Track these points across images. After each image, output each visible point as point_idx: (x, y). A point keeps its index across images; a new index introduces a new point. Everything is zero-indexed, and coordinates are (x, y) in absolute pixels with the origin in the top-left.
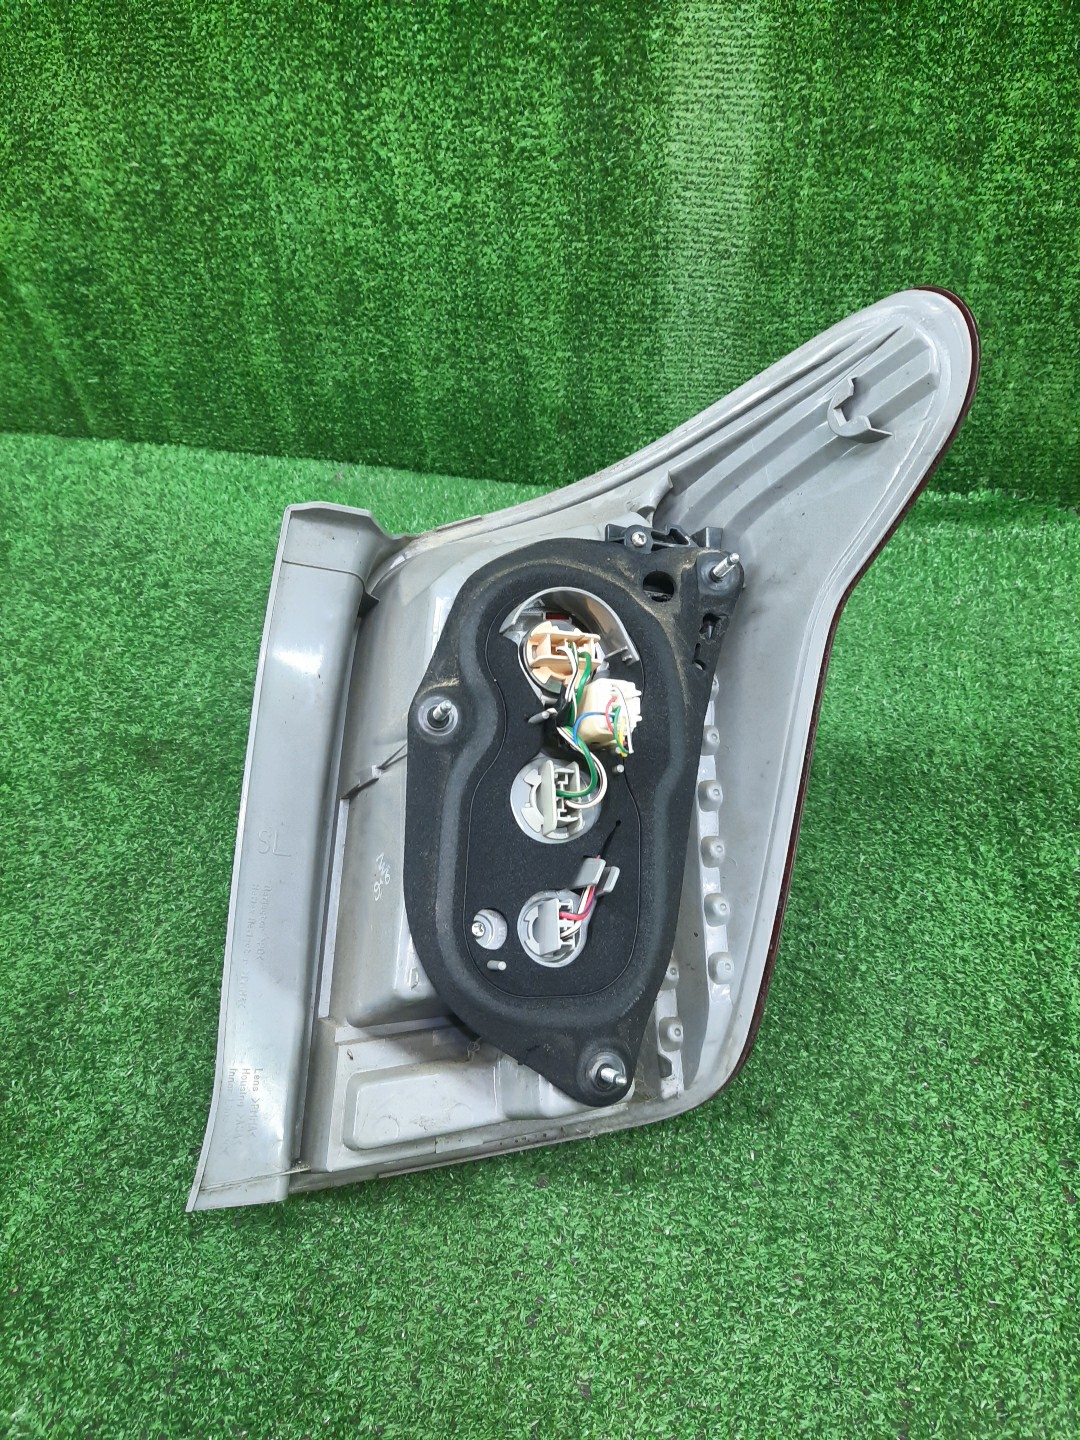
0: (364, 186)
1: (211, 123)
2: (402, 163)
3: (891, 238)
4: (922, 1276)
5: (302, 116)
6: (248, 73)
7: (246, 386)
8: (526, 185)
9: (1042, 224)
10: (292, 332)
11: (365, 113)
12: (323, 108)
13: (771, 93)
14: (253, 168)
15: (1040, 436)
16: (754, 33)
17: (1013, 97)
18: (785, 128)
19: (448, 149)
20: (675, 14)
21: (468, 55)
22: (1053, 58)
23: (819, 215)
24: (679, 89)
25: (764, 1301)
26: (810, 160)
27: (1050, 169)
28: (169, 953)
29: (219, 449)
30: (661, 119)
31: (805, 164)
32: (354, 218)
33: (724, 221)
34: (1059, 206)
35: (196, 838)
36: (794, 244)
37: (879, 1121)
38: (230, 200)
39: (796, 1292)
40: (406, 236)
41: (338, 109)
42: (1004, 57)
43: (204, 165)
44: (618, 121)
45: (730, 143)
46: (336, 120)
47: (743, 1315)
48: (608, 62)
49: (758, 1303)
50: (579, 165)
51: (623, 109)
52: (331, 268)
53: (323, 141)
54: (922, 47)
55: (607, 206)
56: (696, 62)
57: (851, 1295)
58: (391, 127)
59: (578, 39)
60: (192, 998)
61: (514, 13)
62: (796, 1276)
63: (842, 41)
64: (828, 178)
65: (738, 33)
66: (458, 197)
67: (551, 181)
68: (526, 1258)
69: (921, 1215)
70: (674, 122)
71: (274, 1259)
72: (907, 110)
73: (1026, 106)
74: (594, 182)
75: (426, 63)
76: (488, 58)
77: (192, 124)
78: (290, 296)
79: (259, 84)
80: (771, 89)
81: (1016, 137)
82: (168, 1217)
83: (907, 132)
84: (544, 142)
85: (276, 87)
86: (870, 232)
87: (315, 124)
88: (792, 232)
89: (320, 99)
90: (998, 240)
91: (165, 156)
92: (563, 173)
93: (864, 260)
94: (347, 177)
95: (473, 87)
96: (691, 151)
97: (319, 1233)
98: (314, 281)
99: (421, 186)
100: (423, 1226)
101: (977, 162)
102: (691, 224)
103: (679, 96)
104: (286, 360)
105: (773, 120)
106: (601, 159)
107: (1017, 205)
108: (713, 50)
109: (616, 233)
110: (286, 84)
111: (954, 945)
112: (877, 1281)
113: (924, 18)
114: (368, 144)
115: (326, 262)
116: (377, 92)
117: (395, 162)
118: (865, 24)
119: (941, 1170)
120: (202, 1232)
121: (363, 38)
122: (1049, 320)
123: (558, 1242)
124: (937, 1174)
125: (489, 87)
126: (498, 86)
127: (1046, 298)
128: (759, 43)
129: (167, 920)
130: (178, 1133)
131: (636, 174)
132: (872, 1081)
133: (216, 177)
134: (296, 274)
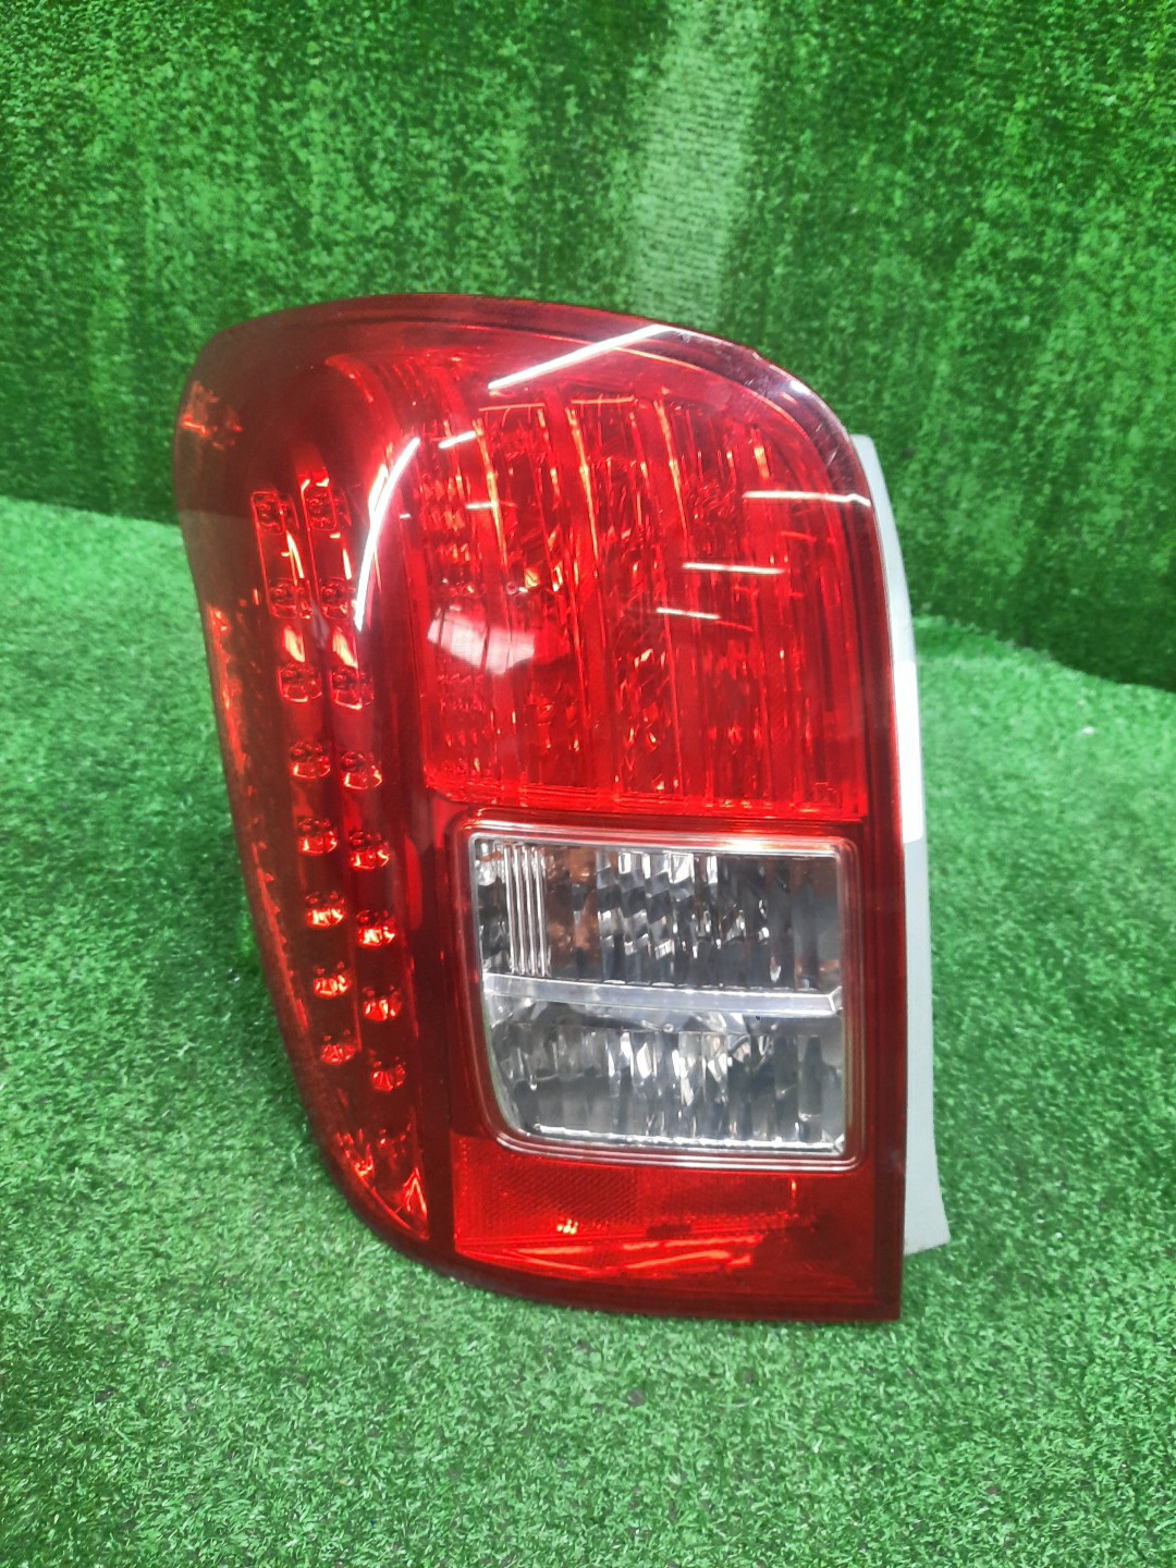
0: (273, 191)
1: (80, 86)
2: (323, 172)
3: (861, 333)
4: (1135, 1473)
5: (205, 97)
6: (139, 34)
7: (76, 420)
8: (475, 215)
9: (1008, 339)
10: (150, 356)
11: (287, 105)
12: (234, 90)
13: (754, 158)
14: (128, 150)
15: (985, 563)
16: (744, 91)
17: (990, 203)
18: (766, 198)
19: (385, 161)
20: (661, 55)
21: (425, 56)
22: (1029, 172)
23: (791, 299)
24: (657, 137)
25: (962, 1529)
26: (788, 237)
27: (1019, 284)
28: (25, 1107)
29: (27, 498)
30: (635, 167)
31: (782, 241)
32: (253, 227)
33: (694, 290)
34: (1025, 321)
35: (47, 953)
36: (763, 324)
37: (1025, 1282)
38: (94, 184)
39: (997, 1511)
40: (318, 258)
41: (253, 95)
42: (985, 163)
43: (66, 136)
44: (586, 161)
45: (707, 205)
46: (248, 109)
47: (942, 1553)
48: (583, 95)
49: (956, 1532)
50: (539, 201)
51: (594, 149)
52: (215, 283)
53: (227, 131)
54: (908, 137)
55: (566, 254)
56: (678, 111)
57: (1065, 1506)
58: (317, 126)
59: (553, 62)
60: (71, 1169)
61: (486, 18)
62: (990, 1490)
63: (830, 117)
64: (805, 258)
65: (727, 88)
66: (389, 218)
67: (505, 214)
68: (638, 1506)
69: (1106, 1393)
70: (647, 172)
71: (259, 1553)
72: (889, 200)
73: (1002, 215)
74: (554, 225)
75: (374, 56)
76: (449, 63)
77: (56, 81)
78: (153, 314)
79: (153, 49)
80: (755, 153)
81: (990, 245)
82: (74, 1504)
83: (888, 223)
84: (502, 169)
85: (175, 57)
86: (843, 323)
87: (220, 109)
88: (761, 312)
89: (230, 79)
90: (963, 351)
91: (12, 113)
92: (521, 207)
93: (832, 353)
94: (252, 177)
95: (427, 94)
96: (663, 207)
97: (325, 1504)
98: (191, 297)
99: (344, 200)
100: (482, 1477)
101: (950, 266)
102: (655, 288)
103: (656, 145)
104: (137, 391)
105: (753, 187)
106: (564, 199)
107: (985, 316)
108: (698, 102)
109: (572, 285)
110: (189, 55)
111: (1037, 1075)
112: (1085, 1484)
113: (912, 110)
114: (285, 142)
115: (209, 277)
116: (305, 82)
117: (315, 167)
118: (857, 102)
119: (1109, 1337)
120: (133, 1523)
121: (297, 16)
122: (1005, 441)
123: (675, 1479)
124: (1108, 1342)
125: (446, 95)
126: (456, 97)
127: (1002, 417)
128: (749, 101)
129: (16, 1062)
130: (75, 1370)
131: (601, 222)
132: (1002, 1235)
133: (79, 154)
134: (166, 286)
